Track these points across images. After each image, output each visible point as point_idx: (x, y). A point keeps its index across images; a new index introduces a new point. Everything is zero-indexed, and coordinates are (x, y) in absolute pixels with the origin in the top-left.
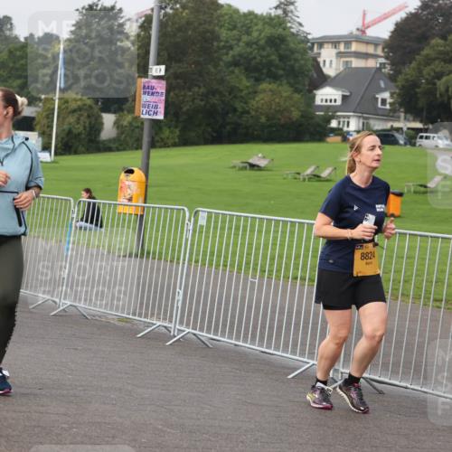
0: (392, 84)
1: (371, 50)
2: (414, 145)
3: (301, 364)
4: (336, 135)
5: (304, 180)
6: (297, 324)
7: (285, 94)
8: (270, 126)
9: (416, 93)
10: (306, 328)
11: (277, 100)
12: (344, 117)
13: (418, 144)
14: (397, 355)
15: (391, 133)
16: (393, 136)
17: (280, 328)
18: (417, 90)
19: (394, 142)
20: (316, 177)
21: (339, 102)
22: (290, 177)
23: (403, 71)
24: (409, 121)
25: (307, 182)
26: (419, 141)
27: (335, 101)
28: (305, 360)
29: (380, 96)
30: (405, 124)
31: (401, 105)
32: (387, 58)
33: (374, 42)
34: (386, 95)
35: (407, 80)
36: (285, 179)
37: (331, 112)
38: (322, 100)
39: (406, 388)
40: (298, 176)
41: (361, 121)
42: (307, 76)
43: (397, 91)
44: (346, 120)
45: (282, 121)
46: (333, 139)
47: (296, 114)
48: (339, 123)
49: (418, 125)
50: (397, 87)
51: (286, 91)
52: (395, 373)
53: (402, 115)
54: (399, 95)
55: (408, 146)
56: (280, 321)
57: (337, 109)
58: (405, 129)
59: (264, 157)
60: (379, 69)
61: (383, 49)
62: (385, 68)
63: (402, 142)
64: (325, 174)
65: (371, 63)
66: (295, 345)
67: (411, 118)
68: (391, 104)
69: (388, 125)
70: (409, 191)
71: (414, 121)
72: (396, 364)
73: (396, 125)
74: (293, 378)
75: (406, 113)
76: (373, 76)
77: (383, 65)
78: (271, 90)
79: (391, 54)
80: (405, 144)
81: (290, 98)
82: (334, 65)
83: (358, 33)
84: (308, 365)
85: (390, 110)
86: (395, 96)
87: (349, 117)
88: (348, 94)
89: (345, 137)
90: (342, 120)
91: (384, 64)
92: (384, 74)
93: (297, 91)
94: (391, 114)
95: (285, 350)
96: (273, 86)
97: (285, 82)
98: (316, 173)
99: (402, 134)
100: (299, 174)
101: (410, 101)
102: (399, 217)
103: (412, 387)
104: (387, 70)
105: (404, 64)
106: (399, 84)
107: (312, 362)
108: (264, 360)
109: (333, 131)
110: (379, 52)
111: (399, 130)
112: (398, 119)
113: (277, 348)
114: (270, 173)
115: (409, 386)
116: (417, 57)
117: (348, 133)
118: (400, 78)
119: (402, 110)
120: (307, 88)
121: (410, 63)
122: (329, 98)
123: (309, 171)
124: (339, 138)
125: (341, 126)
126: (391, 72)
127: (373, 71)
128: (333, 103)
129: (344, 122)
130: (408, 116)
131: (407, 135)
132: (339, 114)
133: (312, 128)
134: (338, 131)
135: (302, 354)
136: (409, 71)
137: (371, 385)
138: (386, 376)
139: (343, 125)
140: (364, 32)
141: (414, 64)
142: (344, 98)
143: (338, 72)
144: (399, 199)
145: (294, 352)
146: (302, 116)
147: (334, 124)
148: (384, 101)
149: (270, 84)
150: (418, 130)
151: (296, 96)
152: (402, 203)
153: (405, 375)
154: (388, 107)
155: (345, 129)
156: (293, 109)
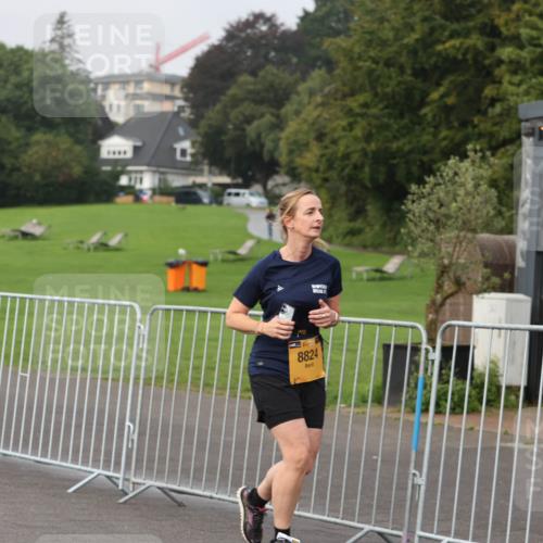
0: (193, 131)
1: (166, 90)
2: (220, 203)
3: (83, 474)
4: (127, 194)
5: (89, 250)
6: (78, 426)
7: (63, 146)
8: (47, 185)
9: (222, 142)
10: (89, 430)
11: (54, 154)
12: (136, 172)
13: (225, 202)
14: (200, 458)
15: (193, 190)
16: (195, 194)
17: (57, 430)
18: (224, 138)
19: (197, 201)
20: (103, 246)
21: (129, 155)
22: (71, 246)
23: (206, 114)
24: (214, 175)
25: (92, 253)
26: (227, 199)
27: (125, 153)
28: (89, 469)
29: (179, 146)
30: (210, 178)
31: (205, 155)
32: (186, 99)
33: (171, 81)
34: (186, 144)
35: (210, 126)
36: (65, 249)
37: (119, 166)
38: (109, 153)
39: (211, 498)
40: (80, 245)
41: (157, 176)
42: (90, 123)
43: (199, 139)
44: (139, 176)
45: (61, 179)
46: (123, 199)
47: (77, 170)
48: (130, 179)
49: (226, 180)
50: (199, 134)
51: (64, 142)
52: (197, 480)
53: (206, 168)
54: (202, 144)
55: (214, 206)
56: (58, 423)
57: (126, 162)
58: (210, 185)
59: (39, 224)
60: (176, 114)
61: (182, 88)
62: (184, 111)
63: (206, 200)
64: (114, 242)
65: (168, 107)
66: (76, 451)
67: (217, 171)
68: (193, 155)
69: (189, 181)
70: (216, 260)
71: (221, 174)
72: (199, 470)
73: (199, 180)
74: (75, 491)
75: (211, 164)
76: (170, 123)
77: (181, 109)
78: (47, 142)
79: (191, 95)
80: (211, 203)
81: (69, 150)
82: (123, 110)
83: (152, 70)
84: (92, 476)
85: (191, 163)
86: (197, 145)
87: (141, 172)
88: (139, 144)
89: (137, 196)
90: (133, 176)
91: (183, 107)
92: (183, 119)
93: (78, 142)
94: (192, 168)
95: (64, 458)
96: (50, 137)
97: (63, 131)
98: (104, 241)
99: (206, 190)
100: (82, 242)
101: (214, 152)
102: (204, 291)
103: (218, 496)
104: (187, 114)
105: (207, 106)
106: (202, 130)
107: (97, 472)
108: (39, 472)
109: (123, 189)
110: (177, 92)
111: (202, 186)
112: (200, 173)
113: (54, 456)
114: (46, 243)
115: (214, 495)
116: (223, 98)
117: (141, 191)
118: (203, 123)
119: (206, 162)
120: (90, 137)
121: (214, 105)
122: (117, 149)
123: (95, 239)
124: (130, 198)
125: (133, 183)
126: (192, 117)
127: (170, 116)
128: (122, 156)
129: (136, 178)
130: (213, 168)
131: (213, 191)
132: (130, 168)
133: (97, 187)
134: (129, 190)
135: (85, 462)
136: (213, 114)
137: (169, 496)
138: (187, 484)
139: (136, 182)
140: (157, 69)
141: (218, 107)
142: (136, 149)
143: (127, 118)
144: (203, 269)
145: (75, 460)
146: (86, 173)
147: (124, 181)
148: (184, 152)
149: (45, 133)
150: (225, 186)
151: (78, 148)
152: (208, 274)
153: (210, 483)
154: (188, 158)
155: (138, 186)
156: (73, 164)
